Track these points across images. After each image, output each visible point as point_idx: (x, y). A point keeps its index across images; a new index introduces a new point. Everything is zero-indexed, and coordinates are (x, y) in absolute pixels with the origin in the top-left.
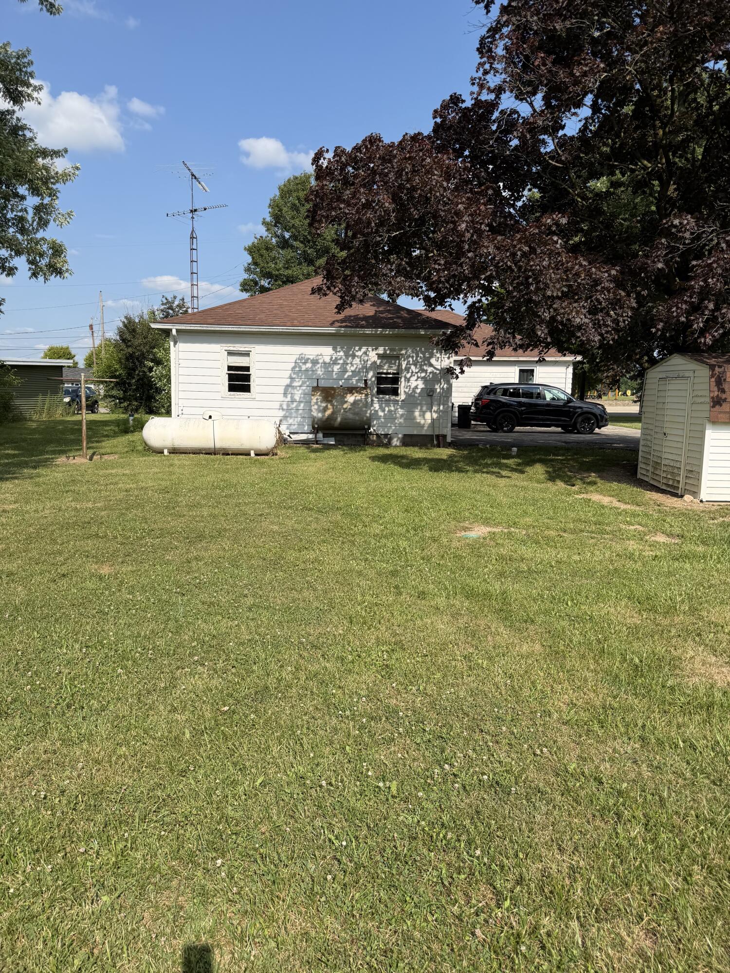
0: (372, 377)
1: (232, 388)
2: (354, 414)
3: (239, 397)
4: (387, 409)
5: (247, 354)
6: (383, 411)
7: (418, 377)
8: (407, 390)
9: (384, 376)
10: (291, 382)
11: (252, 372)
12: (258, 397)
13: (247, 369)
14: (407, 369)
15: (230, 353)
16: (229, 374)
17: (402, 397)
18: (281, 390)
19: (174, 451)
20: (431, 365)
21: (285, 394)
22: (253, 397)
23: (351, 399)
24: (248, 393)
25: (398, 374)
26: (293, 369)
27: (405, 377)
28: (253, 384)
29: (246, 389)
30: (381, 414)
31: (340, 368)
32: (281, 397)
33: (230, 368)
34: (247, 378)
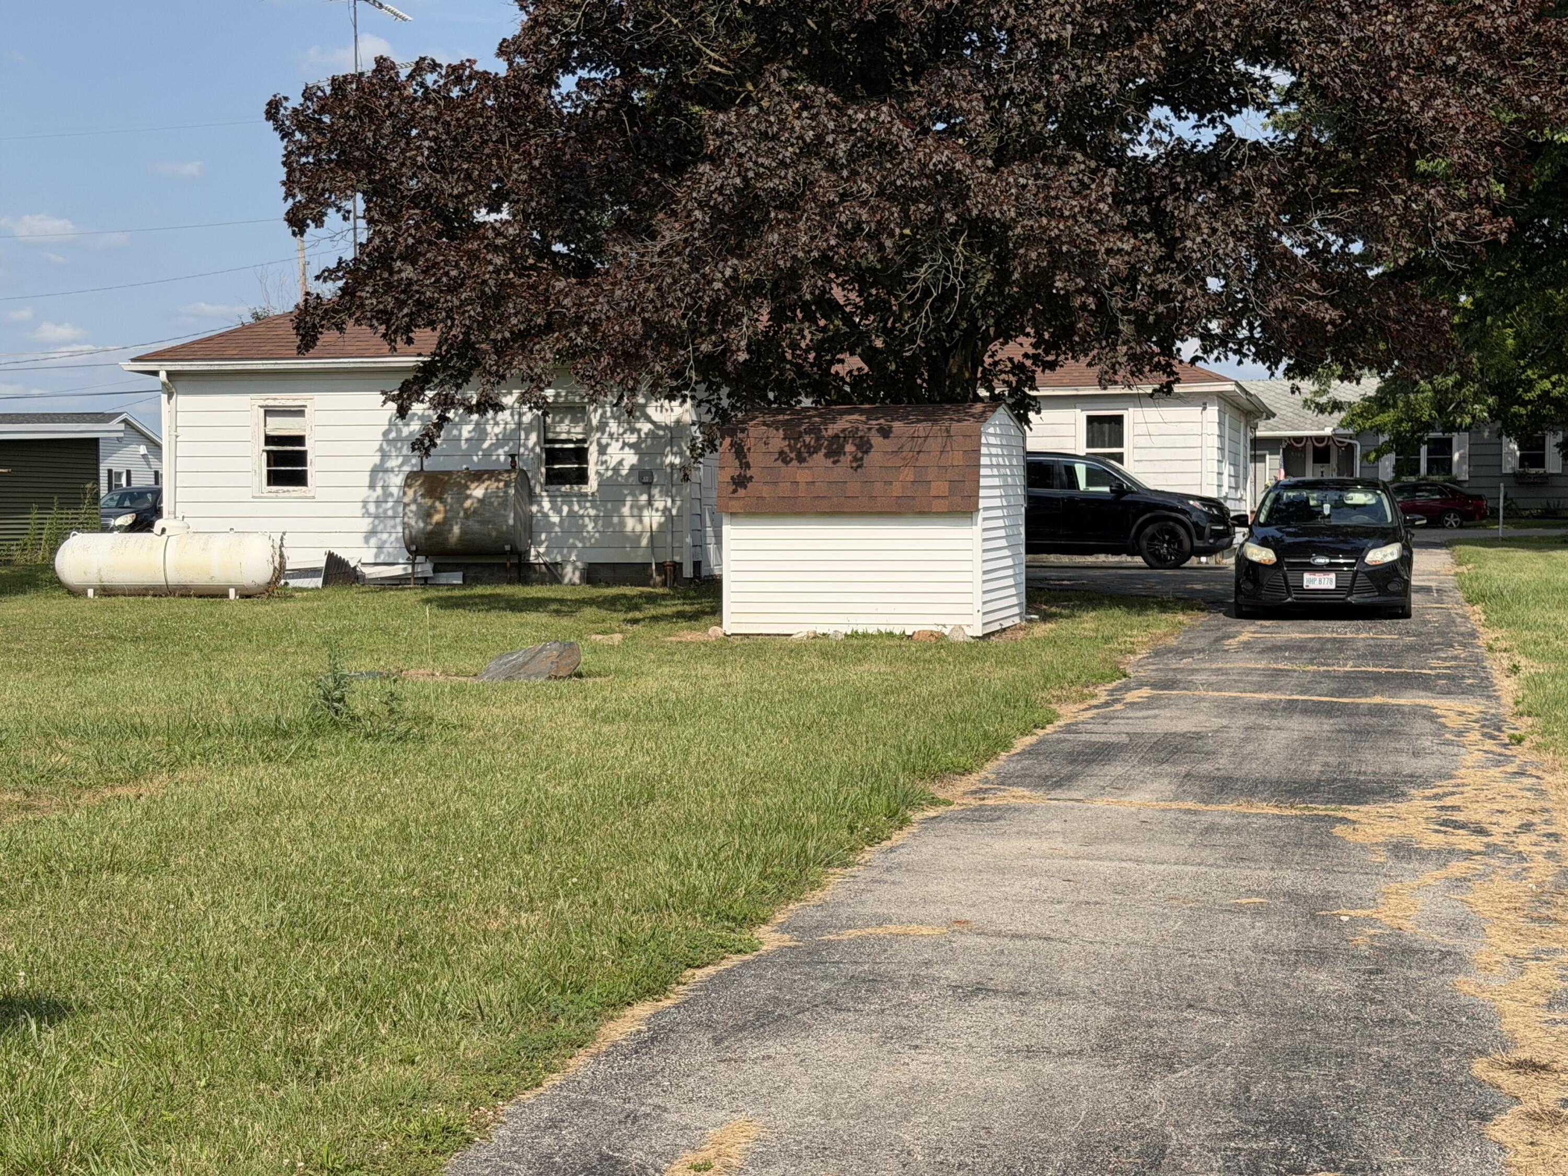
0: (535, 445)
1: (275, 479)
2: (483, 522)
3: (286, 494)
4: (565, 509)
5: (299, 412)
6: (559, 512)
7: (625, 444)
8: (602, 469)
9: (557, 446)
10: (383, 461)
11: (308, 446)
12: (320, 494)
13: (300, 440)
14: (602, 426)
15: (269, 412)
16: (268, 452)
17: (592, 485)
18: (366, 481)
19: (106, 591)
20: (649, 419)
21: (372, 486)
22: (311, 494)
23: (478, 492)
24: (303, 488)
25: (584, 441)
26: (386, 434)
27: (599, 444)
28: (312, 469)
29: (299, 479)
30: (555, 519)
31: (474, 430)
32: (365, 493)
33: (270, 440)
34: (301, 458)
